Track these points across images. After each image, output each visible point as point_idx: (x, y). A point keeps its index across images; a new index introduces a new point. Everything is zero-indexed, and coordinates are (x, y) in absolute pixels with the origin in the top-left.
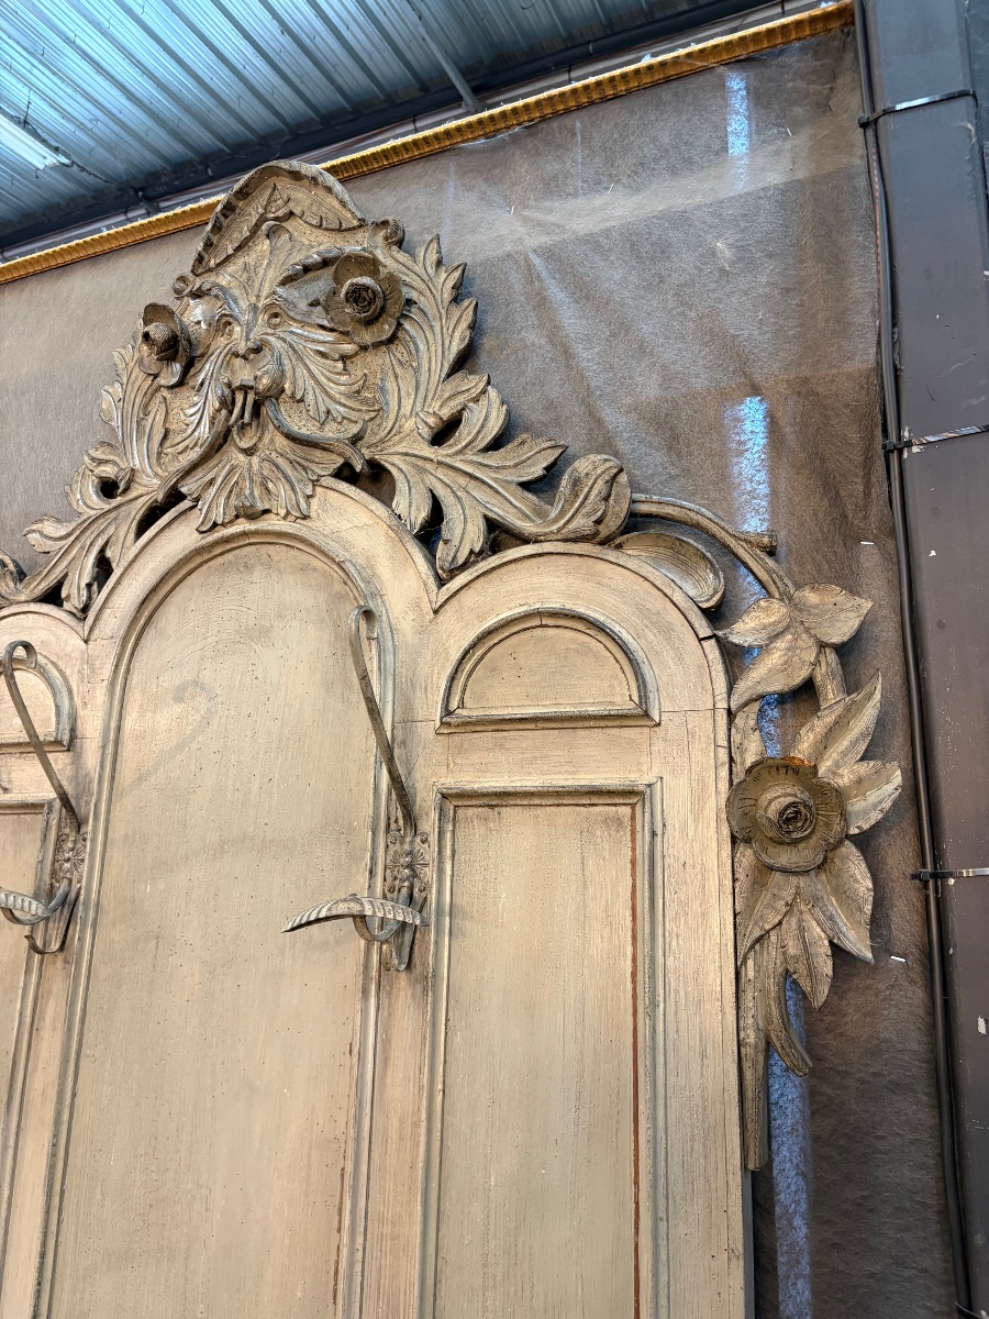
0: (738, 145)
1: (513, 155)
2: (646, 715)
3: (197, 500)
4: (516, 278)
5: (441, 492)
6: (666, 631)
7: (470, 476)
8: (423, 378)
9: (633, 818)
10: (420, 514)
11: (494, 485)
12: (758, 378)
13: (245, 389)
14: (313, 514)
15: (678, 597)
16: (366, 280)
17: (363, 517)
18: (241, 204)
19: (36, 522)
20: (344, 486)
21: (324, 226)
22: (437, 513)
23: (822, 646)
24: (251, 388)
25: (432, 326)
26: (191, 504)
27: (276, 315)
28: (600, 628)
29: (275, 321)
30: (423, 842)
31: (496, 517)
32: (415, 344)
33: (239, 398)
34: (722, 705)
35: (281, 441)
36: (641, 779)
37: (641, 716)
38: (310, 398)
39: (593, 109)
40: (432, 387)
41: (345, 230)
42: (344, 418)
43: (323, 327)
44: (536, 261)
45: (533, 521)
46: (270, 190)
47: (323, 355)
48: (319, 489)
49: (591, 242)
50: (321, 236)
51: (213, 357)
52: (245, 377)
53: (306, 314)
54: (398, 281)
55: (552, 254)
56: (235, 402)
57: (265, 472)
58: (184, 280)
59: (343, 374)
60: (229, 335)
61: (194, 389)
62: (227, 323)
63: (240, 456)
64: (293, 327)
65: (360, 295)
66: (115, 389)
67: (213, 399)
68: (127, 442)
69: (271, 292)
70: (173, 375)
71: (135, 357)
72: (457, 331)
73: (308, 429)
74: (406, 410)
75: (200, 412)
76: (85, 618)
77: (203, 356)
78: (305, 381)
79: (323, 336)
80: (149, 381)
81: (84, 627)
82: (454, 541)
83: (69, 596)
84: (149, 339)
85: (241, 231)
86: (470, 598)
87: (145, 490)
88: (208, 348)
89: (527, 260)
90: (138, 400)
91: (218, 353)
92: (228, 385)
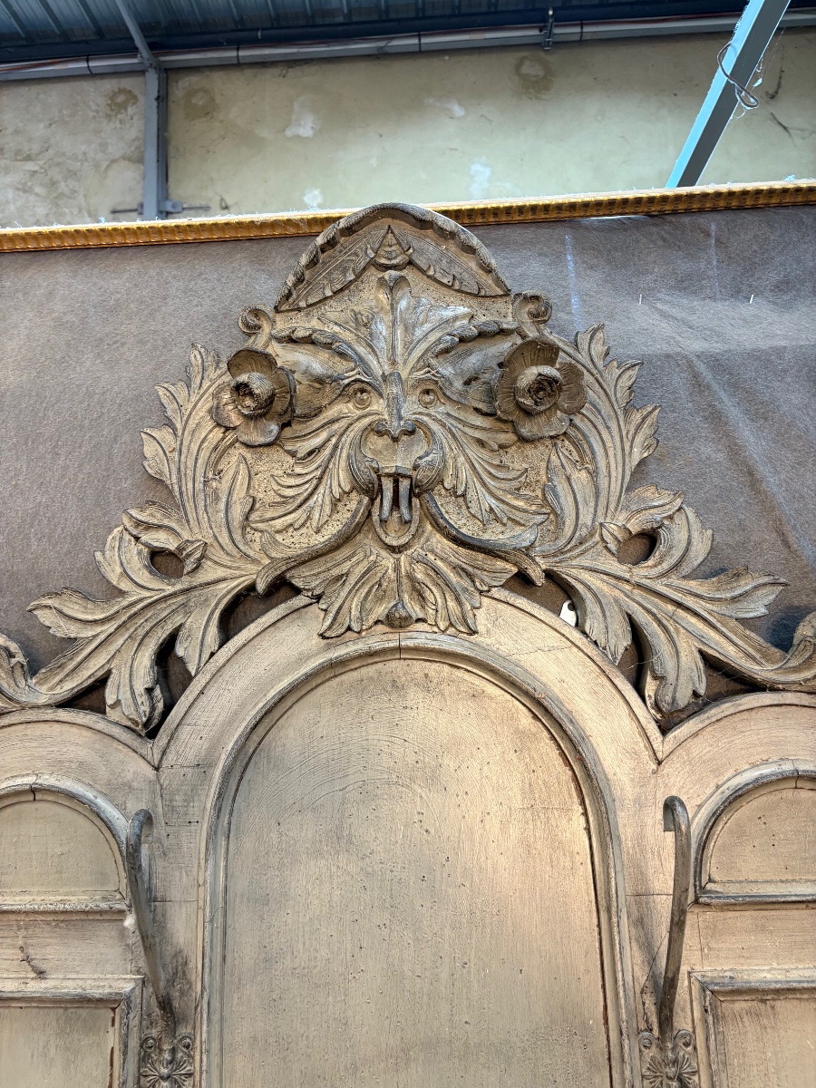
1: (637, 241)
3: (318, 598)
4: (679, 381)
5: (642, 618)
7: (679, 605)
8: (603, 483)
10: (623, 642)
11: (711, 619)
13: (396, 478)
14: (481, 628)
16: (549, 371)
17: (549, 639)
18: (342, 240)
19: (50, 594)
20: (522, 602)
21: (457, 287)
22: (638, 641)
24: (405, 476)
25: (608, 428)
26: (307, 601)
27: (427, 392)
29: (427, 398)
30: (687, 1045)
31: (717, 655)
32: (591, 447)
33: (388, 485)
35: (440, 542)
38: (471, 494)
39: (730, 216)
40: (613, 500)
41: (485, 297)
42: (509, 519)
43: (476, 410)
44: (701, 367)
45: (759, 664)
46: (383, 232)
47: (481, 443)
48: (486, 601)
50: (451, 297)
51: (335, 426)
52: (399, 460)
53: (463, 394)
54: (579, 375)
55: (717, 364)
56: (381, 490)
57: (420, 576)
58: (256, 313)
59: (501, 466)
60: (363, 404)
61: (293, 454)
62: (360, 390)
63: (384, 553)
64: (449, 408)
65: (545, 386)
66: (164, 435)
67: (340, 478)
68: (189, 506)
69: (423, 363)
70: (264, 433)
71: (194, 399)
72: (639, 438)
73: (468, 529)
74: (586, 518)
75: (309, 487)
76: (152, 734)
77: (307, 417)
78: (465, 473)
79: (479, 421)
80: (218, 433)
81: (153, 749)
82: (671, 678)
83: (117, 703)
84: (241, 390)
85: (344, 272)
86: (700, 748)
87: (227, 573)
88: (319, 411)
89: (690, 366)
90: (204, 455)
91: (343, 423)
92: (377, 471)
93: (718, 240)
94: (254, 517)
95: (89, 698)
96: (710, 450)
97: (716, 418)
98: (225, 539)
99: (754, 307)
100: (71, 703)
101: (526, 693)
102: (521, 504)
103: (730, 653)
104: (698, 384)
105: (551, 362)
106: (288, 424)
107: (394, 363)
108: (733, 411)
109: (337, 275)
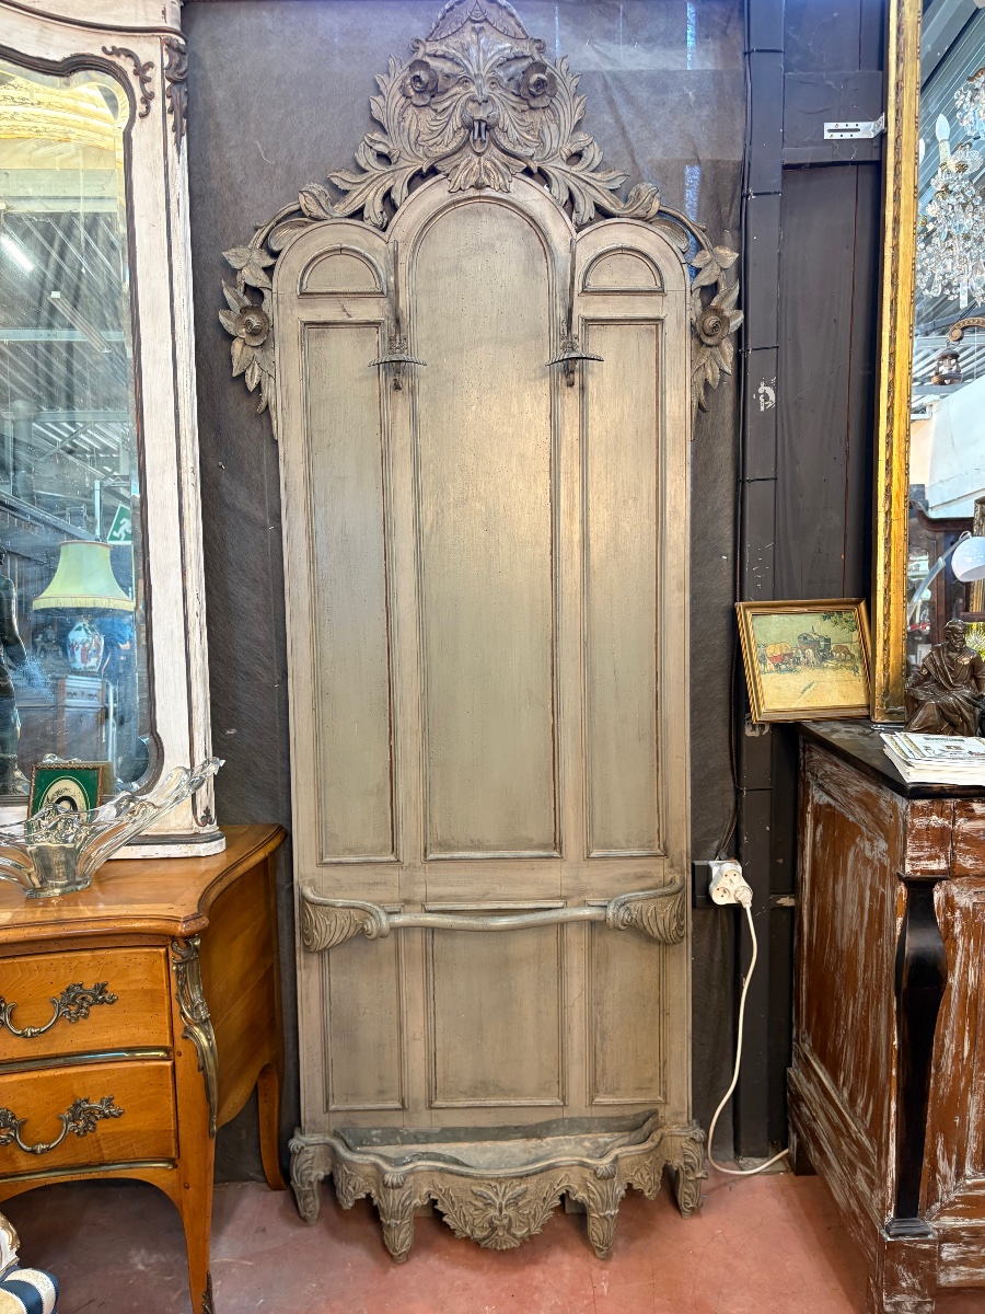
0: (690, 42)
1: (590, 11)
2: (663, 291)
3: (448, 175)
4: (598, 85)
5: (574, 188)
6: (668, 259)
7: (587, 183)
8: (562, 129)
9: (657, 329)
10: (565, 197)
11: (599, 189)
12: (701, 158)
13: (480, 121)
14: (511, 190)
15: (674, 247)
16: (542, 76)
17: (537, 195)
18: (456, 6)
19: (337, 171)
20: (528, 179)
21: (505, 32)
22: (571, 198)
23: (722, 269)
24: (483, 121)
25: (566, 104)
26: (443, 176)
27: (493, 83)
28: (646, 256)
29: (493, 86)
30: (576, 338)
31: (600, 203)
32: (558, 113)
33: (476, 125)
34: (689, 289)
35: (496, 151)
36: (662, 316)
37: (661, 292)
38: (509, 131)
40: (566, 137)
41: (517, 38)
42: (525, 143)
43: (513, 93)
44: (608, 78)
45: (614, 207)
47: (514, 108)
48: (514, 179)
49: (634, 75)
50: (503, 38)
51: (454, 98)
52: (481, 115)
53: (508, 85)
54: (555, 79)
55: (615, 77)
56: (474, 128)
57: (489, 166)
58: (418, 41)
59: (522, 120)
60: (466, 88)
61: (435, 111)
62: (465, 81)
63: (474, 156)
64: (501, 91)
65: (540, 83)
66: (379, 99)
67: (456, 122)
68: (392, 133)
69: (491, 70)
70: (423, 99)
71: (392, 82)
72: (578, 110)
73: (509, 147)
74: (554, 145)
75: (444, 125)
76: (384, 230)
77: (443, 93)
78: (508, 122)
79: (513, 98)
80: (403, 99)
81: (385, 235)
82: (581, 213)
83: (369, 217)
84: (417, 79)
85: (457, 23)
86: (590, 238)
87: (409, 164)
88: (447, 90)
89: (604, 77)
90: (397, 110)
91: (458, 96)
92: (472, 118)
93: (624, 15)
94: (420, 139)
95: (358, 214)
96: (608, 119)
97: (611, 102)
98: (408, 149)
99: (636, 49)
100: (351, 216)
101: (528, 215)
102: (529, 137)
103: (605, 203)
104: (606, 87)
105: (543, 72)
106: (433, 96)
107: (479, 69)
108: (618, 98)
109: (454, 24)
